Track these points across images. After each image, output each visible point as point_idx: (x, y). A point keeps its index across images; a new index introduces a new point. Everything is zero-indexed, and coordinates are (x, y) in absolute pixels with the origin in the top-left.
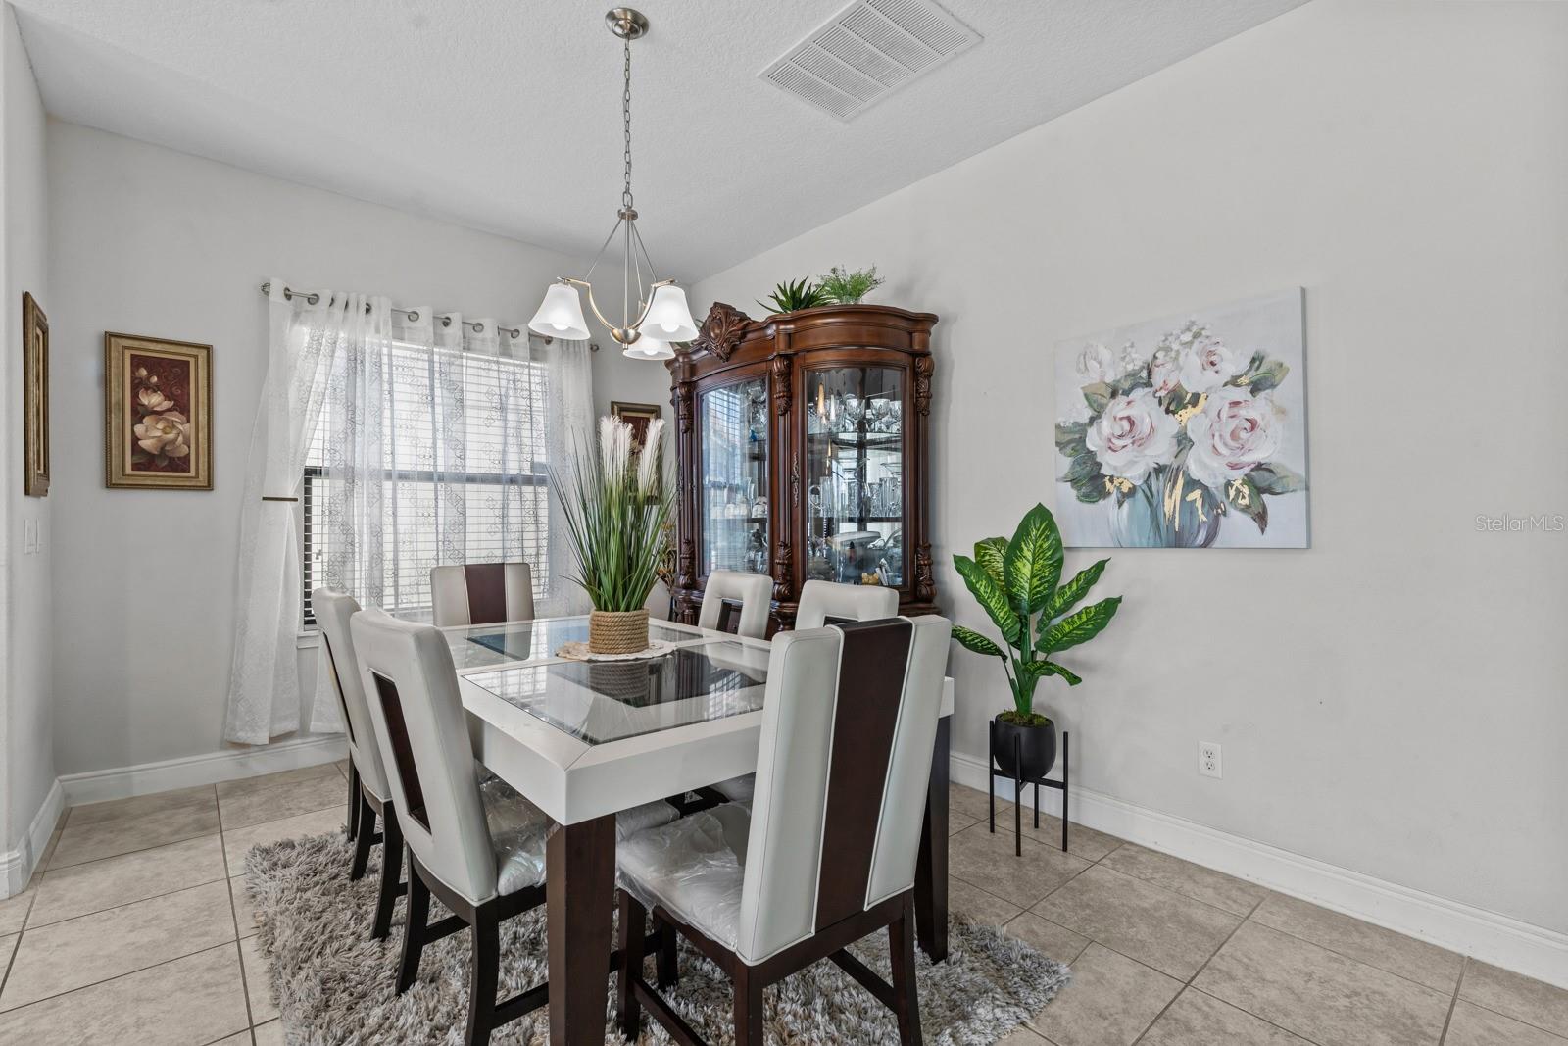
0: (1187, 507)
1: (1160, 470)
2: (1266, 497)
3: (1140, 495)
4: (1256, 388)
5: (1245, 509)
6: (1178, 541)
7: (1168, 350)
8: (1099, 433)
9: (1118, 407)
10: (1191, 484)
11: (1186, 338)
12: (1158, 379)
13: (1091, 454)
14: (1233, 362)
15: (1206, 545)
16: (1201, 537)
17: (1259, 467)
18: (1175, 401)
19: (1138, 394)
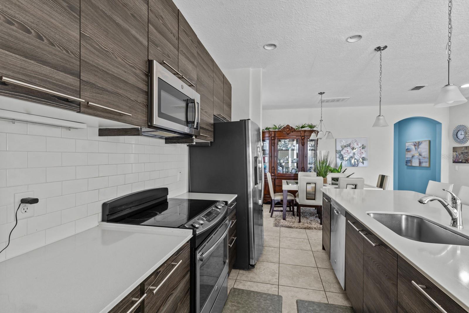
0: (355, 162)
1: (351, 157)
2: (364, 161)
3: (349, 160)
4: (363, 148)
5: (361, 162)
6: (354, 166)
7: (352, 142)
8: (343, 152)
9: (346, 149)
10: (355, 159)
11: (355, 141)
12: (351, 146)
13: (342, 154)
14: (360, 145)
15: (357, 166)
16: (356, 165)
17: (363, 157)
18: (353, 149)
19: (348, 147)
